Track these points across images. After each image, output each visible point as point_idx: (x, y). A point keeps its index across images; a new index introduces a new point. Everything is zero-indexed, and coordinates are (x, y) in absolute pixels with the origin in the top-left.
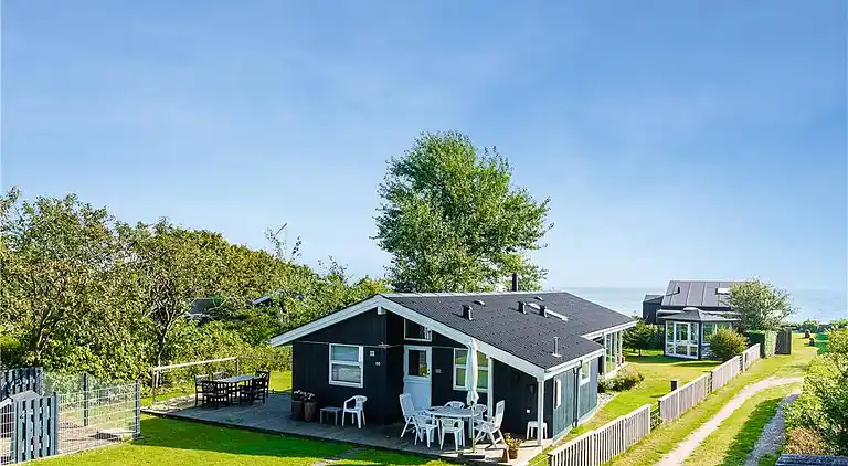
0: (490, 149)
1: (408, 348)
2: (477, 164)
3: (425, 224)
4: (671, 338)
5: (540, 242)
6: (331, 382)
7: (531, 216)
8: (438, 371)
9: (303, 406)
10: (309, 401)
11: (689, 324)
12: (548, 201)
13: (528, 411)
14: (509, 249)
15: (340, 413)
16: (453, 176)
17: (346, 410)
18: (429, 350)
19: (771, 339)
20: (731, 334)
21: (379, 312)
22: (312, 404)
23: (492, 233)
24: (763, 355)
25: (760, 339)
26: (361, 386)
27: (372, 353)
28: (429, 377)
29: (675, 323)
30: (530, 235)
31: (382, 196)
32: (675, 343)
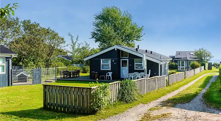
0: (126, 12)
1: (121, 60)
2: (122, 16)
3: (109, 33)
4: (179, 66)
5: (141, 38)
6: (101, 69)
7: (138, 31)
8: (130, 65)
9: (95, 75)
10: (96, 74)
11: (185, 61)
12: (143, 27)
13: (155, 74)
14: (132, 41)
15: (105, 77)
16: (115, 19)
17: (107, 75)
18: (128, 60)
19: (207, 65)
20: (196, 63)
21: (116, 50)
22: (97, 75)
23: (128, 36)
24: (205, 69)
25: (204, 65)
26: (110, 70)
27: (113, 61)
28: (128, 67)
29: (180, 61)
30: (139, 37)
31: (94, 25)
32: (180, 67)
